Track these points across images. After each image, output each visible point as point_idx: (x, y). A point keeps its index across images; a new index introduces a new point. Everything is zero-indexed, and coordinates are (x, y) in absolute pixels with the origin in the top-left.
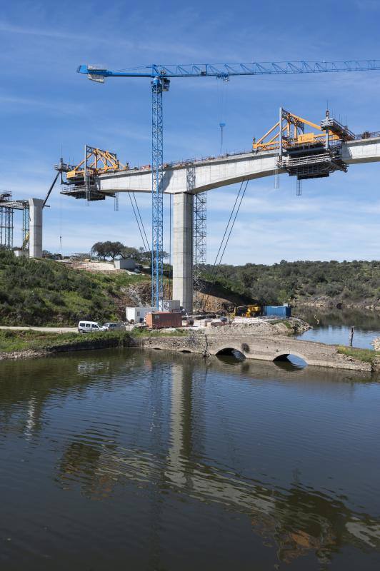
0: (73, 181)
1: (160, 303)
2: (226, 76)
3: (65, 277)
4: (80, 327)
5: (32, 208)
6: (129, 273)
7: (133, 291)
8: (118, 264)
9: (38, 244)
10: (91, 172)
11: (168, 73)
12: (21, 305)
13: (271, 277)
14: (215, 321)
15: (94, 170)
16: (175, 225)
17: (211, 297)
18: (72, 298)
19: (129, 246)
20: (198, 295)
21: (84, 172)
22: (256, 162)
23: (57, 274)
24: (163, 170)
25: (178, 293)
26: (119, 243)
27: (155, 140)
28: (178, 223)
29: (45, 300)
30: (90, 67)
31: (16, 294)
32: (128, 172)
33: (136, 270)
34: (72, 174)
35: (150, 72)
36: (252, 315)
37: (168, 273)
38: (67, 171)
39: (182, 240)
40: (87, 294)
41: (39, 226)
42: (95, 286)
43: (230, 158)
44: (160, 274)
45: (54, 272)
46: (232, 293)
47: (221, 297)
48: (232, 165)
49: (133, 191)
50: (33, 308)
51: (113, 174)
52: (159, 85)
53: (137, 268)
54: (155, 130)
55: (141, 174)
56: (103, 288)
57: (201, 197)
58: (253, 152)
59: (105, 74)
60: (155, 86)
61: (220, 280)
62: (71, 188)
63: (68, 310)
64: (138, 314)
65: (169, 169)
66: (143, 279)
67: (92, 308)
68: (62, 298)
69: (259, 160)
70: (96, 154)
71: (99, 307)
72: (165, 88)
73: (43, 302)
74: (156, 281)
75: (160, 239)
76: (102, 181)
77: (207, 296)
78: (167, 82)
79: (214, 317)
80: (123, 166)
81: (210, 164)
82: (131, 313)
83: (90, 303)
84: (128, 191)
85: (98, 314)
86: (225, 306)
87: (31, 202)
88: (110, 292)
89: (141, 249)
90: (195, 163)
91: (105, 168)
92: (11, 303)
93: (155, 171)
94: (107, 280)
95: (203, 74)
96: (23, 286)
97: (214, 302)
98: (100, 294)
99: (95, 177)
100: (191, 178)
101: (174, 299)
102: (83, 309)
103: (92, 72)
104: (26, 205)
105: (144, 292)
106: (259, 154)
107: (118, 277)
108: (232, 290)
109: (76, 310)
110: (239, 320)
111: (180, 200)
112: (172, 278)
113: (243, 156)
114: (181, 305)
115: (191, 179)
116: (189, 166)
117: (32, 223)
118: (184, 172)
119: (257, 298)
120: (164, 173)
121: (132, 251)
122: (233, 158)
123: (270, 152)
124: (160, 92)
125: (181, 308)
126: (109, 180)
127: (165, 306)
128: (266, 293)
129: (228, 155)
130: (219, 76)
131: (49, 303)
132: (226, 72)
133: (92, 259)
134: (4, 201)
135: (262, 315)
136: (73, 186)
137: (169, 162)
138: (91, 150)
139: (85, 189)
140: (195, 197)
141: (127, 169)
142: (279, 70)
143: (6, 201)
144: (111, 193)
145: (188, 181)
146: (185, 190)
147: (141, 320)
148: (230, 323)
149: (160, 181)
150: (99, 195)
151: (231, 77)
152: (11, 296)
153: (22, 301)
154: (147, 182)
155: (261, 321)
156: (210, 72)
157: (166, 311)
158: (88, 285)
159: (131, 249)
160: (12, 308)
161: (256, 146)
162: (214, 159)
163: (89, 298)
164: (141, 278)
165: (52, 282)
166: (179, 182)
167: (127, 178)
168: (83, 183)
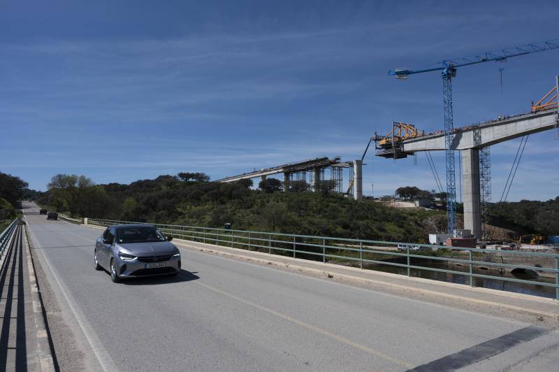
0: (383, 146)
1: (455, 231)
2: (504, 59)
3: (384, 213)
4: (399, 247)
5: (355, 166)
6: (427, 209)
7: (431, 222)
8: (417, 203)
9: (360, 190)
10: (397, 139)
11: (455, 65)
12: (358, 231)
13: (549, 211)
14: (504, 246)
15: (399, 138)
16: (464, 173)
17: (497, 228)
18: (391, 227)
19: (423, 189)
20: (486, 227)
21: (392, 140)
22: (535, 120)
23: (379, 210)
24: (454, 133)
25: (469, 224)
26: (415, 187)
27: (446, 113)
28: (467, 171)
29: (373, 228)
30: (397, 70)
31: (354, 224)
32: (425, 137)
33: (431, 207)
34: (383, 142)
35: (441, 66)
36: (537, 243)
37: (459, 209)
38: (380, 140)
39: (471, 184)
40: (400, 224)
41: (360, 179)
42: (405, 218)
43: (510, 119)
44: (454, 210)
45: (376, 209)
46: (515, 225)
47: (505, 228)
48: (513, 124)
49: (428, 150)
50: (365, 233)
51: (413, 140)
52: (448, 74)
53: (431, 205)
54: (446, 105)
55: (435, 137)
56: (411, 220)
57: (485, 150)
58: (532, 113)
59: (407, 73)
60: (445, 75)
61: (503, 214)
62: (382, 151)
63: (389, 235)
64: (438, 239)
65: (459, 132)
66: (439, 214)
67: (404, 234)
68: (384, 227)
69: (538, 119)
70: (400, 127)
71: (410, 234)
72: (453, 75)
73: (372, 229)
74: (450, 215)
75: (453, 184)
76: (405, 145)
77: (493, 227)
78: (454, 70)
79: (502, 244)
80: (420, 133)
81: (493, 125)
82: (433, 238)
83: (403, 230)
84: (425, 150)
85: (409, 237)
86: (510, 235)
87: (355, 163)
88: (416, 222)
89: (434, 191)
90: (480, 126)
91: (407, 135)
92: (352, 230)
93: (446, 135)
94: (412, 215)
95: (484, 60)
96: (357, 218)
97: (500, 232)
98: (409, 225)
99: (400, 143)
100: (477, 137)
101: (465, 229)
102: (400, 234)
103: (398, 73)
104: (351, 165)
105: (440, 223)
106: (538, 114)
107: (419, 212)
108: (515, 222)
109: (394, 235)
110: (525, 246)
111: (468, 153)
112: (463, 212)
113: (523, 117)
114: (472, 233)
115: (478, 139)
116: (476, 128)
117: (355, 176)
118: (471, 133)
119: (539, 229)
120: (454, 135)
121: (426, 193)
122: (513, 119)
123: (549, 111)
124: (449, 78)
125: (473, 236)
126: (410, 144)
127: (459, 234)
128: (548, 224)
129: (509, 117)
130: (497, 60)
131: (375, 230)
132: (503, 56)
133: (396, 199)
134: (336, 163)
135: (546, 243)
136: (384, 150)
137: (458, 127)
138: (397, 125)
139: (392, 151)
140: (480, 151)
141: (423, 135)
142: (551, 46)
143: (338, 163)
144: (411, 153)
145: (475, 140)
146: (473, 146)
147: (441, 244)
148: (518, 248)
149: (451, 142)
150: (403, 155)
151: (508, 59)
152: (352, 225)
153: (359, 229)
154: (441, 143)
155: (547, 248)
156: (489, 58)
157: (461, 238)
158: (400, 218)
159: (425, 191)
160: (353, 233)
161: (534, 109)
162: (496, 121)
163: (401, 227)
164: (437, 213)
165: (376, 216)
166: (467, 141)
167: (424, 142)
168: (391, 148)
